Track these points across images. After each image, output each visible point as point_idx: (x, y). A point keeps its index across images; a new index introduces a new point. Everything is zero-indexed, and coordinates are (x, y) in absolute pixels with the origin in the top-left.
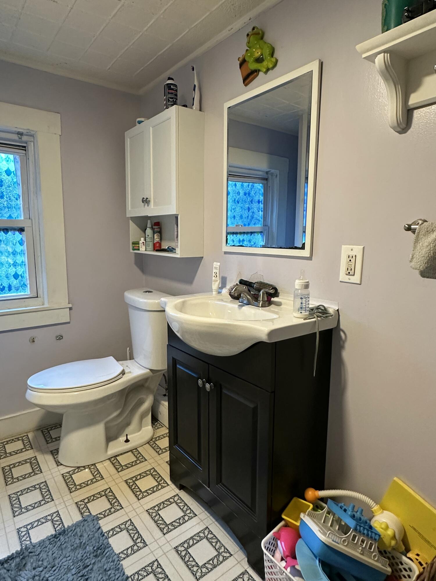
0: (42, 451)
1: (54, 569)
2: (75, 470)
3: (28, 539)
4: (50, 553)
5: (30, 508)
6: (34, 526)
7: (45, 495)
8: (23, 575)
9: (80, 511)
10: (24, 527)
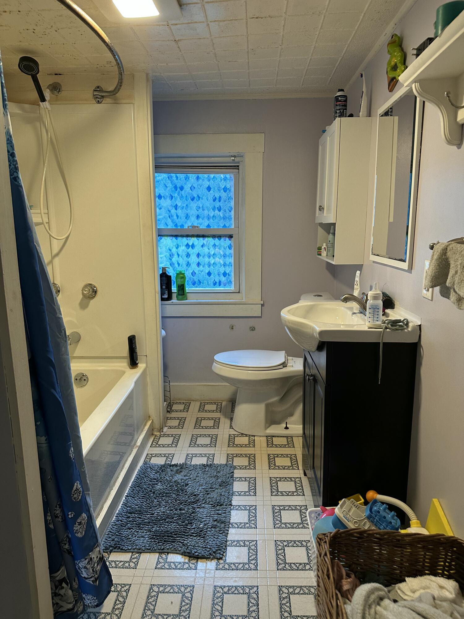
0: (226, 416)
1: (194, 481)
2: (239, 435)
3: (190, 461)
4: (196, 473)
5: (200, 446)
6: (197, 456)
7: (213, 442)
8: (177, 476)
9: (227, 459)
10: (191, 454)
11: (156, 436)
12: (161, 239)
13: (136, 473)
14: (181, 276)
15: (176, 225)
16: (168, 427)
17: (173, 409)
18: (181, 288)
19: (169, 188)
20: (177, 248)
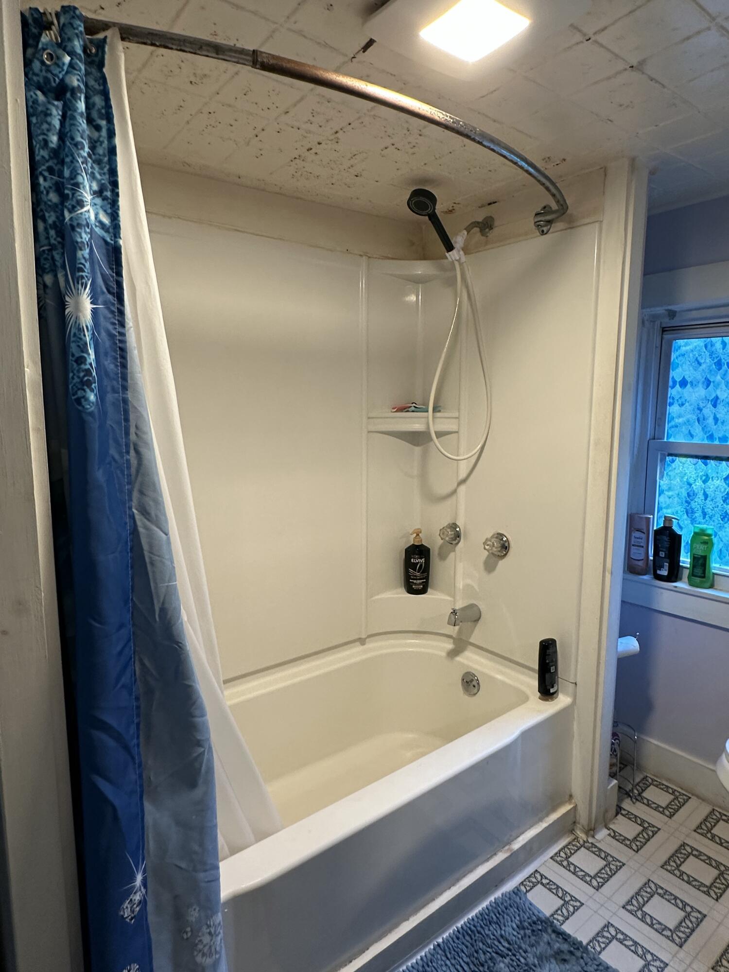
3: (603, 945)
5: (648, 920)
6: (626, 943)
7: (682, 929)
10: (616, 929)
11: (576, 839)
12: (673, 461)
13: (485, 904)
14: (702, 538)
15: (711, 437)
16: (609, 832)
17: (644, 795)
18: (701, 563)
19: (704, 366)
20: (705, 482)
